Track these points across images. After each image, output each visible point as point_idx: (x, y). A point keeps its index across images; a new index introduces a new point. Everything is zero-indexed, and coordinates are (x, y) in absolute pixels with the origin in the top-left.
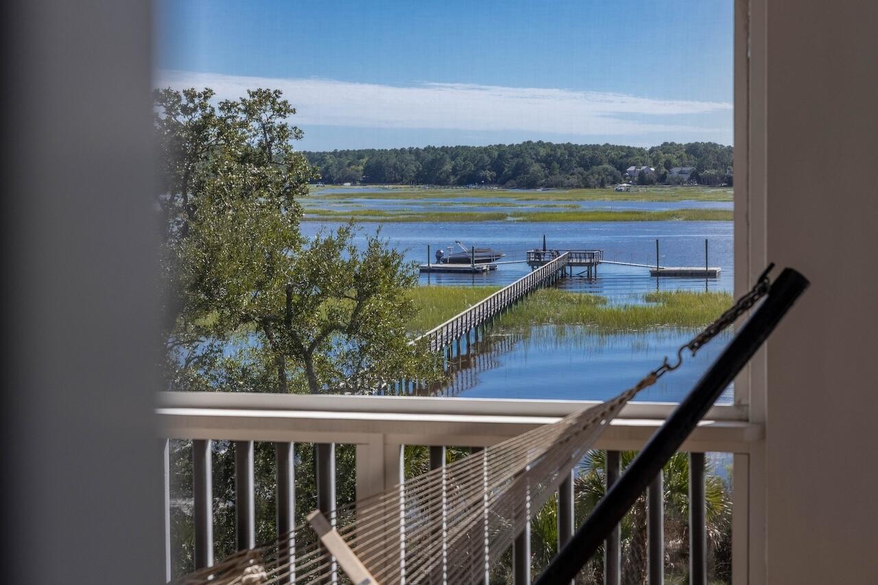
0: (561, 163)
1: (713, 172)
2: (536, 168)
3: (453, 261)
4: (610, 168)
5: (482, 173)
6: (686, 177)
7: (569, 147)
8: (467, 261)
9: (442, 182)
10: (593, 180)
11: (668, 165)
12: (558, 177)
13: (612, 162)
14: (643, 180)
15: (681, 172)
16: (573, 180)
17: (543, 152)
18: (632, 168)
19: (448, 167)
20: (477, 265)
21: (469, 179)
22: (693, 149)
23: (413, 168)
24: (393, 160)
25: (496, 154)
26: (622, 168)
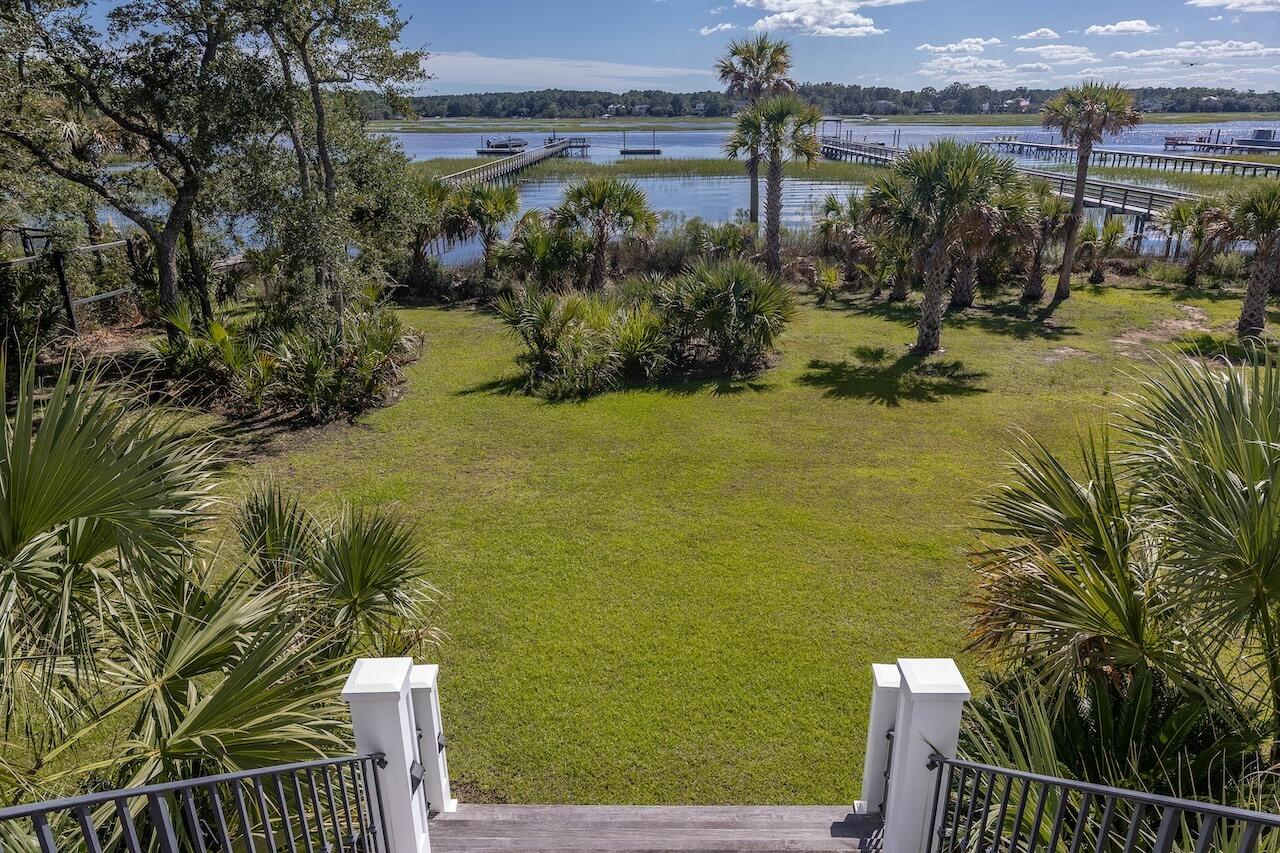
0: (569, 103)
1: (660, 108)
2: (554, 105)
3: (497, 146)
4: (599, 106)
5: (521, 110)
6: (643, 112)
7: (572, 92)
8: (506, 146)
9: (497, 116)
10: (588, 113)
11: (633, 105)
12: (567, 111)
13: (600, 102)
14: (618, 113)
15: (641, 108)
16: (576, 113)
17: (558, 96)
18: (612, 106)
19: (499, 106)
20: (513, 149)
21: (513, 113)
22: (648, 94)
23: (478, 106)
24: (465, 102)
25: (529, 97)
26: (606, 106)
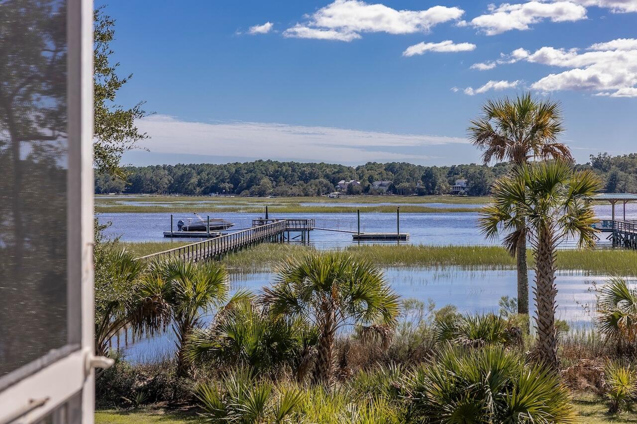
0: (286, 177)
1: (407, 185)
2: (266, 181)
3: (191, 229)
4: (325, 181)
5: (222, 185)
6: (385, 189)
7: (291, 165)
8: (204, 229)
9: (189, 193)
10: (311, 190)
11: (371, 180)
12: (284, 187)
13: (327, 176)
14: (351, 191)
15: (381, 185)
16: (295, 190)
17: (271, 169)
18: (342, 182)
19: (194, 180)
20: (211, 232)
21: (209, 190)
22: (390, 167)
23: (166, 181)
24: (148, 176)
25: (234, 170)
26: (335, 182)
